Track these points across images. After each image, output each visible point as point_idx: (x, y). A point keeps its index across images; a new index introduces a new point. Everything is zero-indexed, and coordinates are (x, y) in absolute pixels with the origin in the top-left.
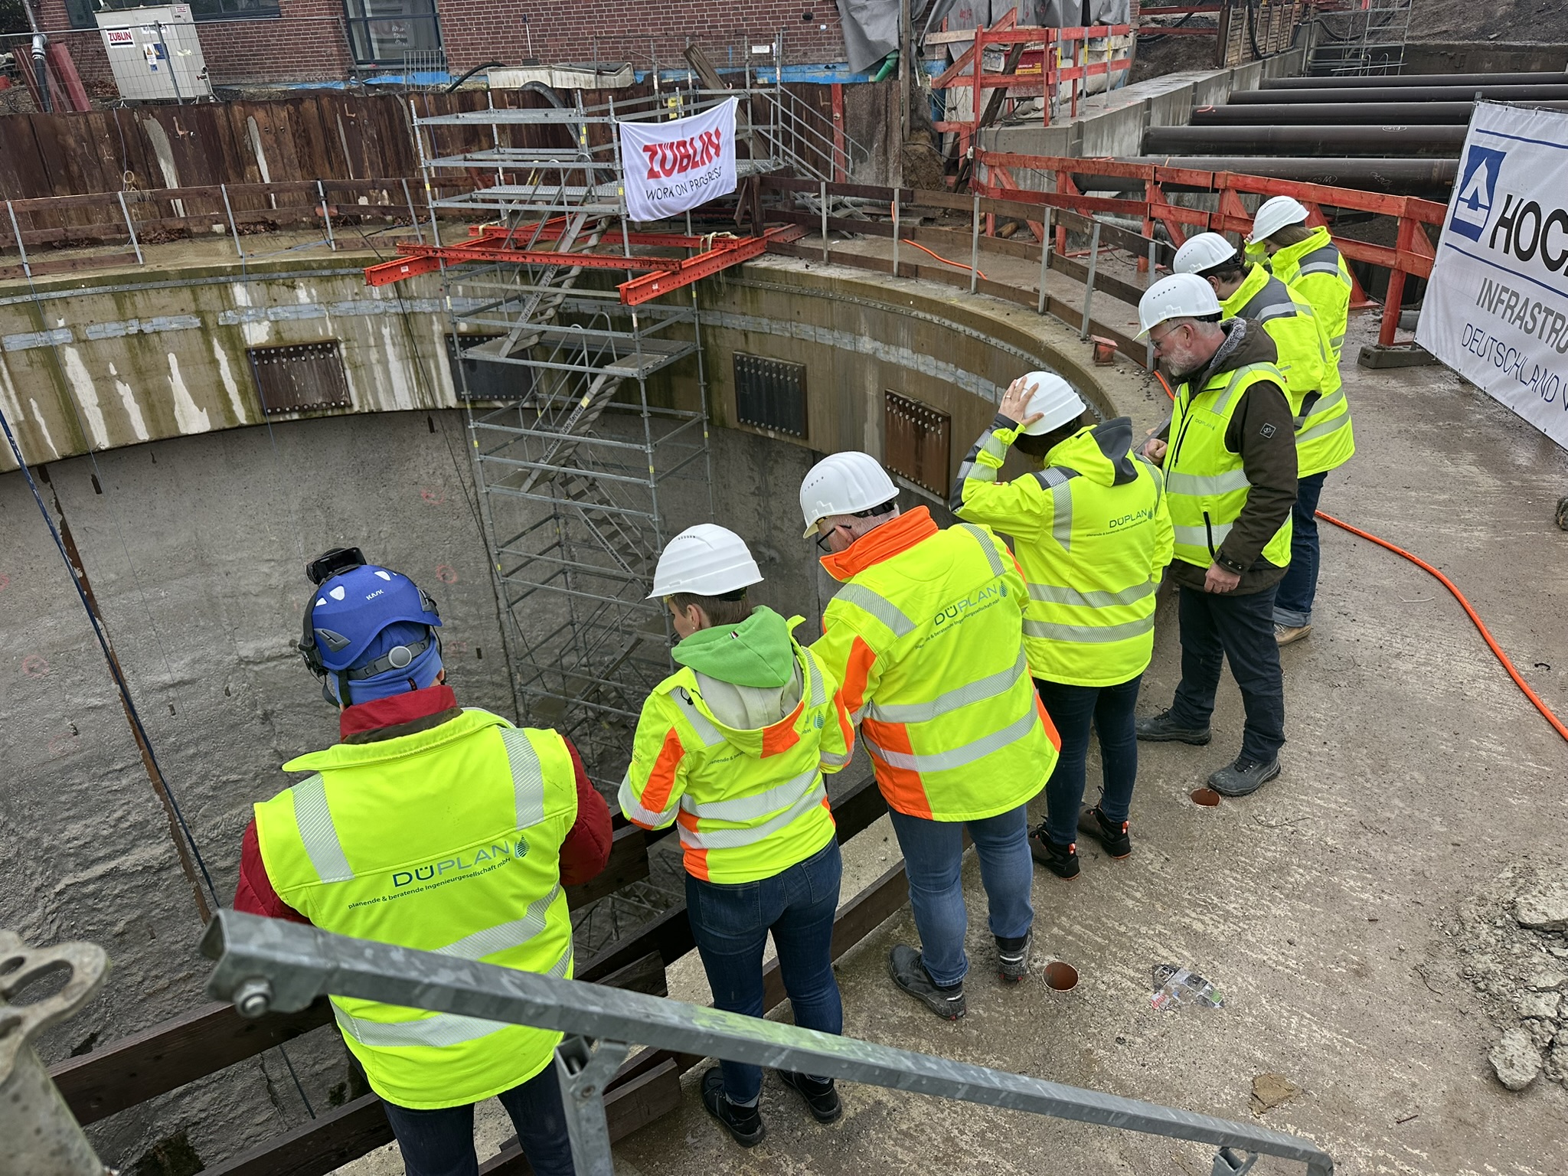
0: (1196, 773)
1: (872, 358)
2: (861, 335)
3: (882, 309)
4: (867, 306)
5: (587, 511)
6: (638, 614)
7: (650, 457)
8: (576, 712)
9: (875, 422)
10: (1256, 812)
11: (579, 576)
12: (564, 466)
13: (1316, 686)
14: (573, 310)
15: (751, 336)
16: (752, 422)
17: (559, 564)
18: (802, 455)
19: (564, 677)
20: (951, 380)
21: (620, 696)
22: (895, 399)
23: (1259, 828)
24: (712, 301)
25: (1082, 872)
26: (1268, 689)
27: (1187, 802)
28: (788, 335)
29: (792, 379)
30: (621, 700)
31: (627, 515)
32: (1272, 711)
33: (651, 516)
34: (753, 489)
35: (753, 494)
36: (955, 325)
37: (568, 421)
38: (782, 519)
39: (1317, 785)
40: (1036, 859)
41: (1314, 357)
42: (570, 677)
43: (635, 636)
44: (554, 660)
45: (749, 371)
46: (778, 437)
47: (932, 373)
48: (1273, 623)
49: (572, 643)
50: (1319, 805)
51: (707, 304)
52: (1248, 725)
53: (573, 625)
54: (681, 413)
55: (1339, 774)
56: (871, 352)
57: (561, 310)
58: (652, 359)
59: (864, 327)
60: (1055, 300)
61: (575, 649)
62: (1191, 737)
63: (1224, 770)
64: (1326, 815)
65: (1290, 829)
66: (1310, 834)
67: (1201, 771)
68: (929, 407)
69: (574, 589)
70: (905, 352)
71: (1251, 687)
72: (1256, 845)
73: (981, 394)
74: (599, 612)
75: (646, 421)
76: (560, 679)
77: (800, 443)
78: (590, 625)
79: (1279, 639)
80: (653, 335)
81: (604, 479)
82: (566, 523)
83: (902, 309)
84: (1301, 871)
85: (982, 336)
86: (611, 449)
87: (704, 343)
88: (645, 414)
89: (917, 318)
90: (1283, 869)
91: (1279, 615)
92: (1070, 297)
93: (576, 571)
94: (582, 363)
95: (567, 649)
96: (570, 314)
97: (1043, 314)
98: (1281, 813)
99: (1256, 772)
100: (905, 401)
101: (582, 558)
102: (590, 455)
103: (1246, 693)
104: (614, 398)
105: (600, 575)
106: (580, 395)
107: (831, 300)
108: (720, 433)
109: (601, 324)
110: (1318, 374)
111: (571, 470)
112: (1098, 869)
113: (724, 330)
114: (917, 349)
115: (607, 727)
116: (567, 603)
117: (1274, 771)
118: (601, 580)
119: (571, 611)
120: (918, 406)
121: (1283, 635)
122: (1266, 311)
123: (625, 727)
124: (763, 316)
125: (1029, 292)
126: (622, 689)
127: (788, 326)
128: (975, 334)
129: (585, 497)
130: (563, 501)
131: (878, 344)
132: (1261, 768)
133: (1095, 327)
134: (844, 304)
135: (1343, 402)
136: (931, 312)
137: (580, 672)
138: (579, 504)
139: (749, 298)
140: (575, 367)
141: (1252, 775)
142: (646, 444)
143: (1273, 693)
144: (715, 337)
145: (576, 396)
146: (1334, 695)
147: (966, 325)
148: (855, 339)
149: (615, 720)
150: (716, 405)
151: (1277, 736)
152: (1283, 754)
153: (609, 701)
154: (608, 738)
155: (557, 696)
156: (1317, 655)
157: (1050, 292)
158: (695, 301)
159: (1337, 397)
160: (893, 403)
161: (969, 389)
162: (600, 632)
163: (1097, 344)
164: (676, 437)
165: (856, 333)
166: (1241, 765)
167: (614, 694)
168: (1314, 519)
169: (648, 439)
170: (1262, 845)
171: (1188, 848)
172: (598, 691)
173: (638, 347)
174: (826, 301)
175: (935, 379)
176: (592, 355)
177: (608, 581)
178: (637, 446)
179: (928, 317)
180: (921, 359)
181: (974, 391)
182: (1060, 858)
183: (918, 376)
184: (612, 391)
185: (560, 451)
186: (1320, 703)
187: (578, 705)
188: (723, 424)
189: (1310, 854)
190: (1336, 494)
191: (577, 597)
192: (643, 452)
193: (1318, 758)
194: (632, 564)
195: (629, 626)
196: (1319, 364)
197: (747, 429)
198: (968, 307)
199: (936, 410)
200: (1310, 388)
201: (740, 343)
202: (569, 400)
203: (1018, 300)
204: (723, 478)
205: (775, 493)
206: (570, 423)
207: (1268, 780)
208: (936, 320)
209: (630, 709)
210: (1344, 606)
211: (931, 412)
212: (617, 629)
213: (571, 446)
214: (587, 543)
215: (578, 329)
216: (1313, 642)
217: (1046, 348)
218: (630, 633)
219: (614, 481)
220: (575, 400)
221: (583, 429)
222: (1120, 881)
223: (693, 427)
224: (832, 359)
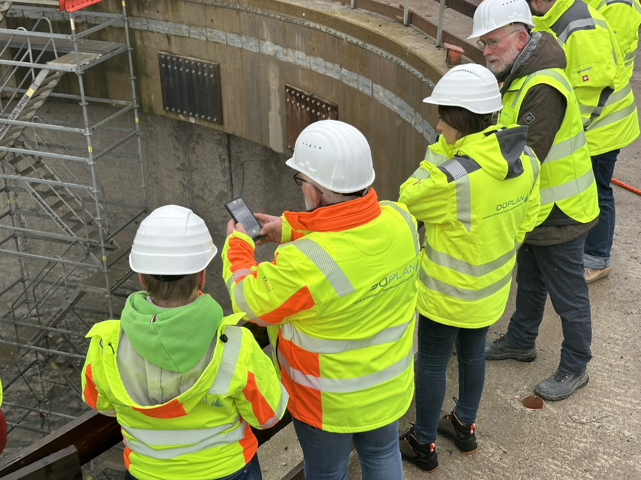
0: (525, 383)
1: (274, 58)
2: (264, 40)
3: (280, 20)
4: (268, 16)
5: (34, 184)
6: (81, 271)
7: (88, 139)
8: (28, 355)
9: (278, 111)
10: (571, 412)
11: (28, 240)
12: (13, 147)
13: (614, 314)
14: (19, 15)
15: (173, 39)
16: (176, 110)
17: (10, 230)
18: (219, 137)
19: (16, 326)
20: (337, 77)
21: (67, 341)
22: (293, 92)
23: (574, 425)
24: (139, 10)
25: (440, 465)
26: (580, 317)
27: (519, 406)
28: (203, 38)
29: (209, 75)
30: (68, 344)
31: (69, 188)
32: (582, 334)
33: (91, 188)
34: (178, 165)
35: (178, 169)
36: (339, 34)
37: (16, 109)
38: (203, 189)
39: (616, 390)
40: (404, 457)
41: (609, 60)
42: (22, 326)
43: (79, 289)
44: (7, 312)
45: (172, 67)
46: (198, 123)
47: (322, 71)
48: (582, 266)
49: (23, 297)
50: (618, 406)
51: (135, 12)
52: (564, 345)
53: (24, 282)
54: (115, 102)
55: (633, 381)
56: (272, 54)
57: (8, 15)
58: (87, 57)
59: (266, 34)
60: (416, 15)
61: (26, 302)
62: (521, 356)
63: (546, 380)
64: (623, 413)
65: (597, 425)
66: (612, 428)
67: (529, 382)
68: (320, 99)
69: (25, 251)
70: (300, 54)
71: (567, 316)
72: (571, 438)
73: (361, 89)
74: (46, 270)
75: (85, 109)
76: (13, 328)
77: (217, 127)
78: (38, 281)
79: (587, 278)
80: (89, 37)
81: (49, 158)
82: (16, 195)
83: (297, 20)
84: (606, 457)
85: (361, 43)
86: (54, 132)
87: (133, 44)
88: (83, 103)
89: (308, 27)
90: (591, 456)
91: (588, 260)
92: (427, 13)
93: (25, 236)
94: (27, 60)
95: (19, 302)
96: (16, 18)
97: (407, 26)
98: (589, 413)
99: (570, 381)
100: (301, 94)
101: (31, 224)
102: (36, 137)
103: (564, 320)
104: (56, 89)
105: (46, 239)
106: (26, 86)
107: (238, 11)
108: (149, 119)
109: (43, 27)
110: (611, 73)
111: (19, 150)
112: (453, 462)
113: (150, 34)
114: (310, 52)
115: (55, 367)
116: (18, 263)
117: (584, 380)
118: (48, 243)
119: (22, 270)
120: (311, 98)
121: (589, 275)
122: (573, 25)
123: (71, 366)
124: (183, 23)
125: (396, 8)
126: (68, 335)
127: (204, 31)
128: (355, 40)
129: (32, 173)
130: (13, 176)
131: (278, 48)
132: (574, 378)
133: (447, 37)
134: (250, 14)
135: (631, 96)
136: (320, 22)
137: (31, 321)
138: (27, 179)
139: (170, 8)
140: (21, 63)
141: (568, 383)
142: (84, 127)
143: (583, 320)
144: (142, 39)
145: (22, 87)
146: (628, 320)
147: (348, 33)
148: (259, 43)
149: (62, 361)
150: (144, 95)
151: (585, 354)
152: (591, 366)
153: (56, 345)
154: (56, 377)
155: (10, 343)
156: (614, 290)
157: (412, 9)
158: (124, 9)
159: (625, 92)
160: (292, 95)
161: (351, 84)
162: (49, 287)
163: (449, 50)
164: (111, 121)
165: (260, 38)
166: (559, 376)
167: (61, 339)
168: (611, 186)
169: (87, 124)
170: (576, 438)
171: (521, 443)
172: (47, 337)
173: (76, 47)
174: (234, 12)
175: (325, 76)
176: (35, 53)
177: (54, 243)
178: (77, 130)
179: (318, 26)
180: (312, 60)
181: (355, 86)
182: (423, 455)
183: (311, 74)
184: (54, 83)
185: (8, 134)
186: (617, 327)
187: (29, 350)
188: (151, 112)
189: (612, 444)
190: (629, 166)
191: (27, 258)
192: (83, 134)
193: (617, 369)
194: (75, 229)
195: (74, 281)
196: (612, 66)
197: (171, 116)
198: (349, 19)
199: (326, 101)
200: (606, 84)
201: (164, 44)
202: (16, 91)
203: (388, 15)
204: (152, 156)
205: (196, 169)
206: (18, 110)
207: (579, 387)
208: (324, 29)
209: (76, 351)
210: (635, 252)
211: (322, 103)
212: (62, 284)
213: (19, 130)
214: (35, 212)
215: (22, 31)
216: (612, 280)
217: (410, 53)
218: (74, 288)
219: (58, 160)
220: (22, 91)
221: (29, 115)
222: (470, 471)
223: (126, 114)
224: (241, 58)
